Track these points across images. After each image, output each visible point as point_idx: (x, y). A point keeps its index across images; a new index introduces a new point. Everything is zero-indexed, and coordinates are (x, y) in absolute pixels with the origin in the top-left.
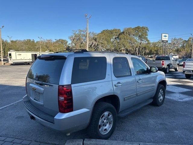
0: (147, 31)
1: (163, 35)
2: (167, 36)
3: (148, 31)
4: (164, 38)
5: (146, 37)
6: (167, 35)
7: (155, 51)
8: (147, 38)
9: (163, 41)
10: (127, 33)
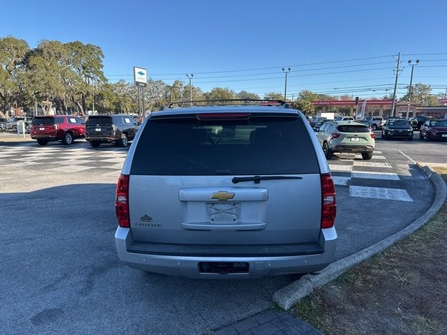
0: (101, 57)
1: (137, 70)
2: (143, 74)
3: (103, 57)
4: (138, 78)
5: (101, 69)
6: (144, 71)
7: (114, 104)
8: (102, 73)
9: (137, 83)
10: (52, 53)
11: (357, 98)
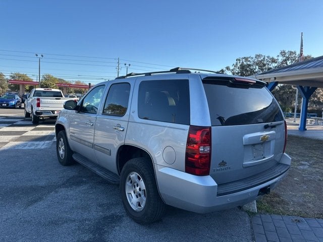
11: (90, 84)
